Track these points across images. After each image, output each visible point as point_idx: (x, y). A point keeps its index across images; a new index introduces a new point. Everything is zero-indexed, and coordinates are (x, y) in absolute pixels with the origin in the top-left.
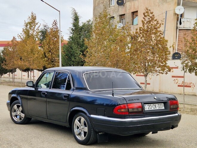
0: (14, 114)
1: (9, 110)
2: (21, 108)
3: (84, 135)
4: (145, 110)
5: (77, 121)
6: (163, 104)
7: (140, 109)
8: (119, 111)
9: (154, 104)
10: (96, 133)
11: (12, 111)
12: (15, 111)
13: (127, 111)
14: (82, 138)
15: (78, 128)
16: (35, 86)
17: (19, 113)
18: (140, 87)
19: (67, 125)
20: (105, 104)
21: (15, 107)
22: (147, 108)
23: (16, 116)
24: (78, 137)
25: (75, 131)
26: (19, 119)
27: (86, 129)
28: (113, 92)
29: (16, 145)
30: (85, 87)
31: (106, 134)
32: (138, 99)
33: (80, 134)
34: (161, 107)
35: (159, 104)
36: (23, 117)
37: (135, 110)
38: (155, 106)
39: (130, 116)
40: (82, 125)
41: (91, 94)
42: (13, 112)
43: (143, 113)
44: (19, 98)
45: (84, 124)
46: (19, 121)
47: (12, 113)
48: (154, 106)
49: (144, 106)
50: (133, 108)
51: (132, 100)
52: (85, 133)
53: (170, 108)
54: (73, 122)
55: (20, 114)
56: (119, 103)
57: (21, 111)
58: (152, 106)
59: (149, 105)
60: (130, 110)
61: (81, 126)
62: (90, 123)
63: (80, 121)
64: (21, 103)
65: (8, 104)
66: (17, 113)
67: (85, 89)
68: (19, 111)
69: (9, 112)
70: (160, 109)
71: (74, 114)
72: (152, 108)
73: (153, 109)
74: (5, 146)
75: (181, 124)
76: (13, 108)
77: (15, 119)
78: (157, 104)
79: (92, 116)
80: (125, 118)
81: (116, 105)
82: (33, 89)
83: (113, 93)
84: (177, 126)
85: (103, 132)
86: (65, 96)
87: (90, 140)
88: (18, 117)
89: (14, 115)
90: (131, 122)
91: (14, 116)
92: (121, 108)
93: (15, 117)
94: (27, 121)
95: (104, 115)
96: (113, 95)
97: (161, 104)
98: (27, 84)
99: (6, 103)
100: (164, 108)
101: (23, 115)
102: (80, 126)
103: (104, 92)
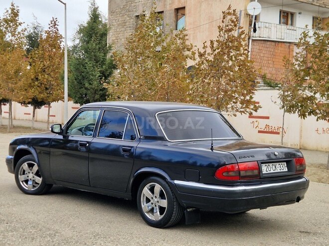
0: (22, 178)
1: (10, 171)
2: (36, 168)
3: (160, 212)
4: (263, 173)
5: (146, 191)
6: (285, 163)
7: (256, 172)
8: (224, 174)
9: (274, 164)
10: (182, 208)
11: (19, 173)
12: (24, 174)
13: (238, 175)
14: (157, 217)
15: (148, 200)
16: (64, 132)
17: (31, 176)
18: (240, 137)
19: (128, 196)
20: (198, 164)
21: (25, 166)
22: (266, 169)
23: (26, 181)
24: (149, 216)
25: (143, 206)
26: (31, 186)
27: (164, 203)
28: (212, 144)
29: (49, 229)
30: (159, 135)
31: (197, 211)
32: (253, 156)
33: (152, 211)
34: (282, 168)
35: (280, 163)
36: (40, 183)
37: (249, 173)
38: (276, 167)
39: (241, 182)
40: (156, 197)
41: (170, 147)
42: (21, 175)
43: (260, 178)
44: (33, 151)
45: (160, 195)
46: (32, 189)
47: (19, 176)
48: (274, 167)
49: (261, 166)
50: (245, 169)
51: (245, 157)
52: (162, 210)
53: (296, 171)
54: (138, 192)
55: (34, 177)
56: (224, 160)
57: (35, 172)
58: (271, 167)
59: (267, 164)
60: (243, 173)
61: (154, 198)
62: (173, 194)
63: (152, 190)
64: (37, 160)
65: (8, 161)
66: (28, 177)
67: (162, 139)
68: (32, 173)
69: (13, 176)
70: (282, 171)
71: (142, 179)
72: (272, 169)
73: (272, 171)
74: (31, 230)
75: (308, 194)
76: (21, 167)
77: (24, 185)
78: (278, 164)
79: (176, 182)
80: (233, 186)
81: (216, 165)
82: (61, 137)
83: (212, 147)
84: (303, 197)
85: (193, 207)
86: (124, 150)
87: (171, 220)
88: (30, 183)
89: (23, 180)
90: (244, 193)
91: (22, 182)
92: (228, 171)
93: (24, 182)
94: (46, 189)
95: (199, 181)
96: (212, 149)
97: (283, 163)
98: (52, 129)
99: (5, 160)
100: (287, 170)
101: (39, 180)
102: (152, 198)
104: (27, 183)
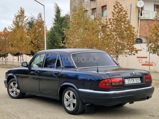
0: (10, 90)
1: (6, 87)
2: (16, 85)
3: (73, 106)
4: (126, 84)
5: (66, 95)
6: (139, 78)
7: (121, 83)
8: (103, 85)
9: (132, 79)
10: (84, 104)
11: (9, 88)
12: (11, 88)
13: (111, 85)
14: (71, 109)
15: (67, 100)
16: (29, 66)
17: (15, 89)
18: (118, 65)
19: (58, 98)
21: (12, 84)
22: (127, 82)
23: (13, 92)
24: (68, 108)
25: (65, 103)
26: (15, 94)
27: (75, 101)
28: (98, 69)
29: (15, 116)
30: (72, 65)
31: (92, 105)
32: (120, 75)
33: (69, 105)
34: (137, 81)
35: (136, 78)
36: (19, 92)
37: (117, 84)
38: (133, 80)
39: (113, 89)
40: (71, 98)
41: (78, 71)
42: (10, 88)
43: (124, 87)
44: (15, 76)
45: (73, 97)
46: (15, 96)
47: (9, 89)
49: (124, 80)
50: (115, 82)
51: (115, 75)
52: (74, 105)
53: (146, 82)
54: (63, 96)
55: (16, 90)
56: (103, 78)
57: (16, 87)
58: (131, 80)
59: (128, 79)
60: (113, 84)
61: (70, 99)
62: (79, 96)
63: (69, 94)
64: (16, 80)
65: (5, 82)
66: (13, 89)
67: (73, 67)
68: (15, 87)
69: (6, 89)
70: (137, 82)
71: (64, 89)
72: (131, 82)
73: (131, 83)
74: (5, 117)
75: (154, 95)
76: (10, 85)
77: (12, 94)
78: (135, 79)
79: (80, 90)
80: (108, 91)
81: (101, 80)
82: (27, 69)
83: (98, 70)
84: (151, 97)
85: (90, 103)
86: (55, 74)
87: (79, 110)
88: (14, 92)
89: (11, 91)
90: (114, 95)
91: (11, 92)
92: (106, 83)
93: (12, 92)
94: (22, 96)
95: (91, 89)
96: (98, 71)
97: (138, 78)
98: (22, 65)
99: (4, 81)
100: (140, 82)
101: (18, 91)
102: (69, 99)
103: (89, 69)
104: (13, 93)
